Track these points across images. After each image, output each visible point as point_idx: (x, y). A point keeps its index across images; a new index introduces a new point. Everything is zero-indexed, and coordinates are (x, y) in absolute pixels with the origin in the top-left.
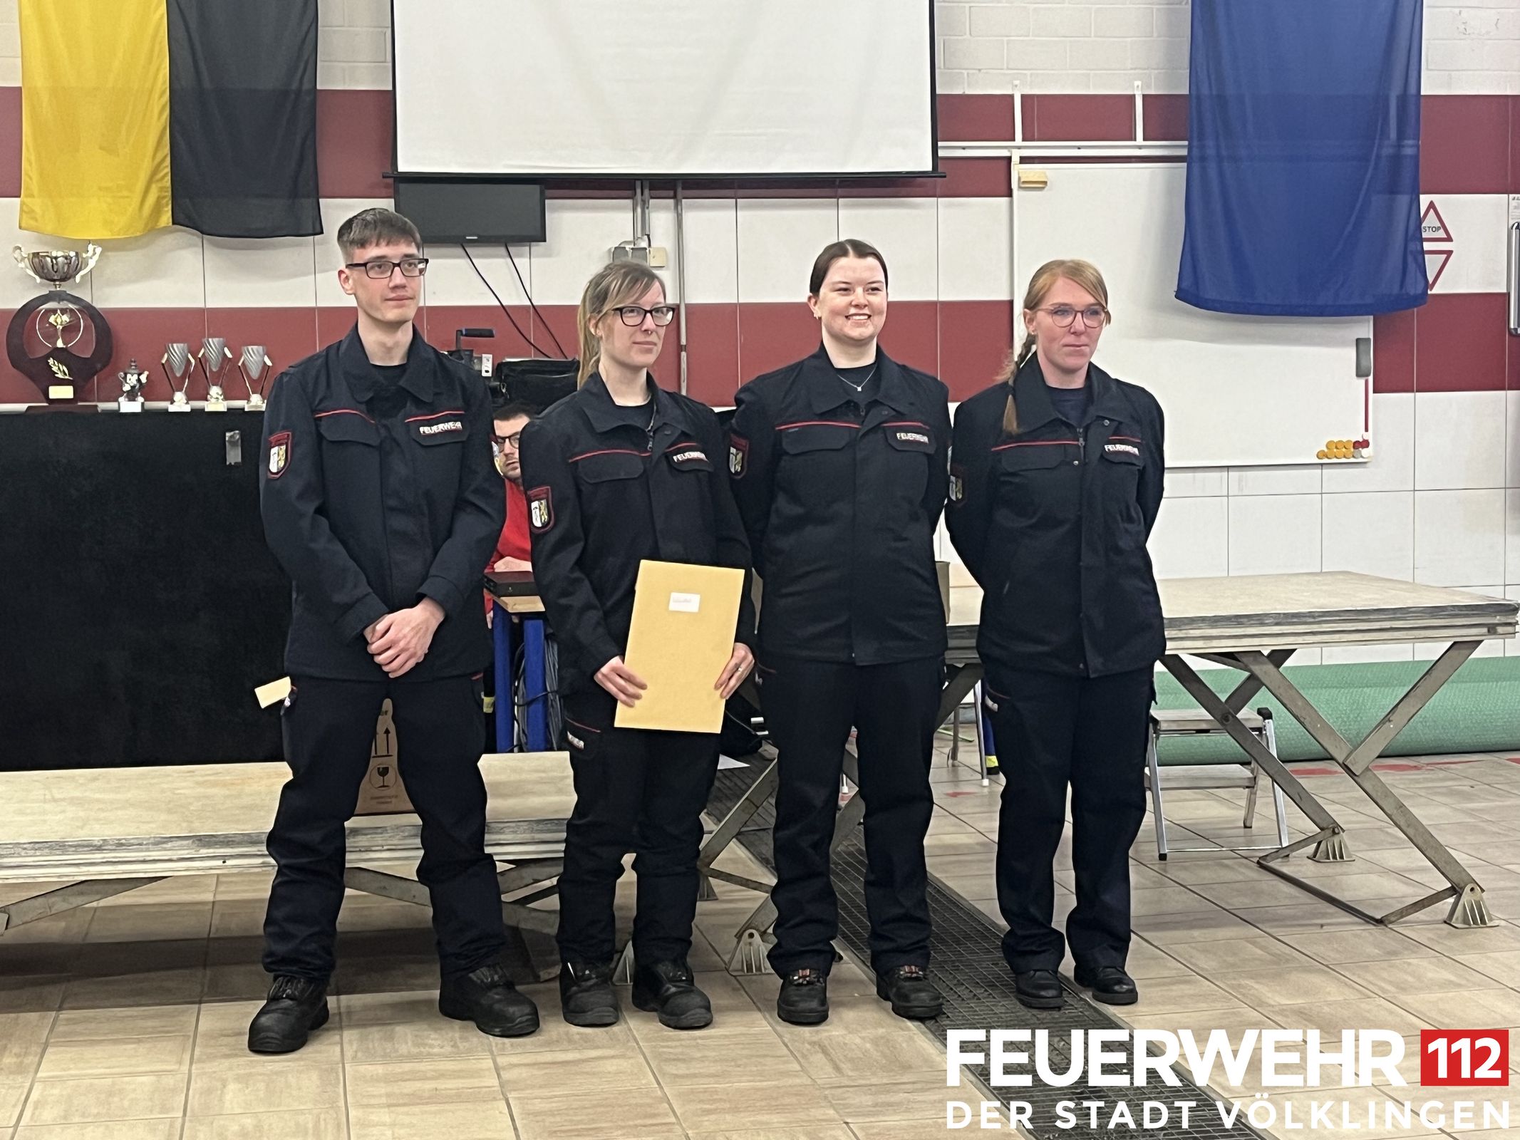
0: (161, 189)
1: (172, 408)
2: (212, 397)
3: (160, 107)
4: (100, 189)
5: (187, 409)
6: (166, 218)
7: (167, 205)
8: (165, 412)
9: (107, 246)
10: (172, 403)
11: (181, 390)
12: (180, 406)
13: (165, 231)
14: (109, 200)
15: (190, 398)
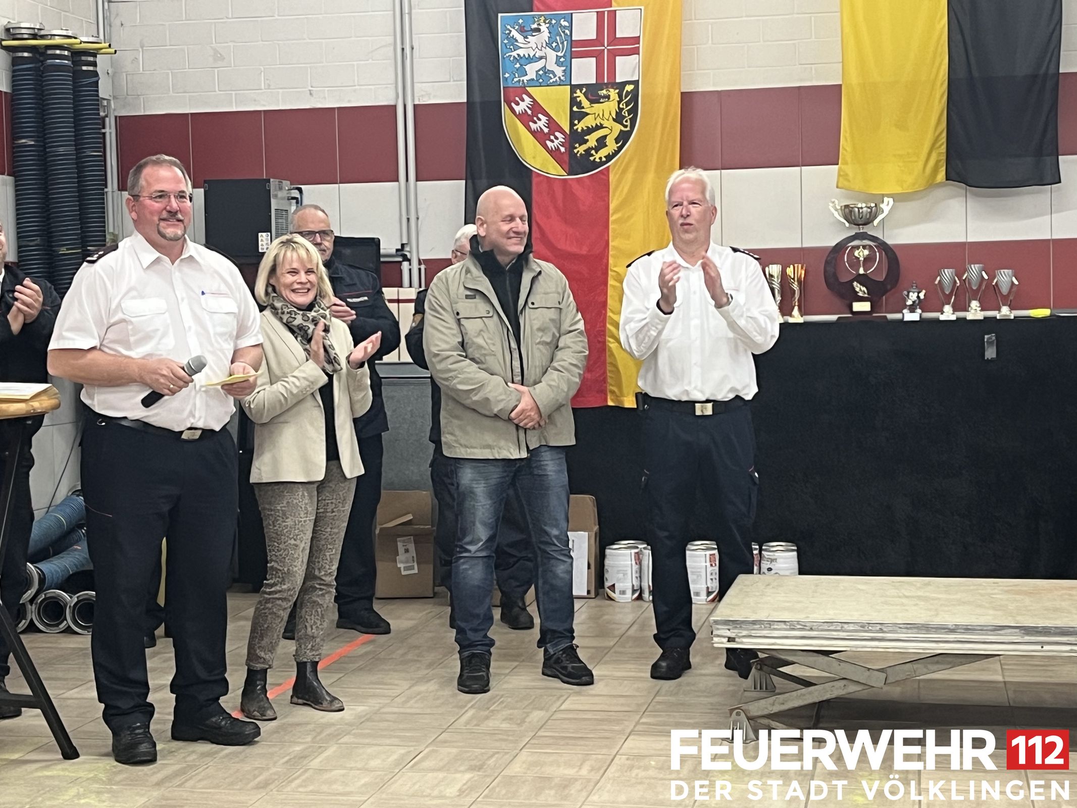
0: (940, 154)
1: (943, 317)
2: (972, 308)
3: (941, 93)
4: (895, 156)
5: (953, 318)
6: (941, 175)
7: (942, 167)
8: (937, 321)
9: (898, 198)
10: (942, 314)
11: (949, 304)
12: (948, 316)
13: (940, 185)
14: (901, 164)
15: (955, 309)
